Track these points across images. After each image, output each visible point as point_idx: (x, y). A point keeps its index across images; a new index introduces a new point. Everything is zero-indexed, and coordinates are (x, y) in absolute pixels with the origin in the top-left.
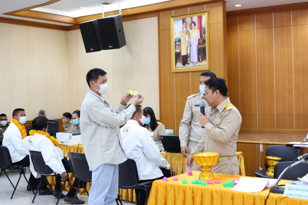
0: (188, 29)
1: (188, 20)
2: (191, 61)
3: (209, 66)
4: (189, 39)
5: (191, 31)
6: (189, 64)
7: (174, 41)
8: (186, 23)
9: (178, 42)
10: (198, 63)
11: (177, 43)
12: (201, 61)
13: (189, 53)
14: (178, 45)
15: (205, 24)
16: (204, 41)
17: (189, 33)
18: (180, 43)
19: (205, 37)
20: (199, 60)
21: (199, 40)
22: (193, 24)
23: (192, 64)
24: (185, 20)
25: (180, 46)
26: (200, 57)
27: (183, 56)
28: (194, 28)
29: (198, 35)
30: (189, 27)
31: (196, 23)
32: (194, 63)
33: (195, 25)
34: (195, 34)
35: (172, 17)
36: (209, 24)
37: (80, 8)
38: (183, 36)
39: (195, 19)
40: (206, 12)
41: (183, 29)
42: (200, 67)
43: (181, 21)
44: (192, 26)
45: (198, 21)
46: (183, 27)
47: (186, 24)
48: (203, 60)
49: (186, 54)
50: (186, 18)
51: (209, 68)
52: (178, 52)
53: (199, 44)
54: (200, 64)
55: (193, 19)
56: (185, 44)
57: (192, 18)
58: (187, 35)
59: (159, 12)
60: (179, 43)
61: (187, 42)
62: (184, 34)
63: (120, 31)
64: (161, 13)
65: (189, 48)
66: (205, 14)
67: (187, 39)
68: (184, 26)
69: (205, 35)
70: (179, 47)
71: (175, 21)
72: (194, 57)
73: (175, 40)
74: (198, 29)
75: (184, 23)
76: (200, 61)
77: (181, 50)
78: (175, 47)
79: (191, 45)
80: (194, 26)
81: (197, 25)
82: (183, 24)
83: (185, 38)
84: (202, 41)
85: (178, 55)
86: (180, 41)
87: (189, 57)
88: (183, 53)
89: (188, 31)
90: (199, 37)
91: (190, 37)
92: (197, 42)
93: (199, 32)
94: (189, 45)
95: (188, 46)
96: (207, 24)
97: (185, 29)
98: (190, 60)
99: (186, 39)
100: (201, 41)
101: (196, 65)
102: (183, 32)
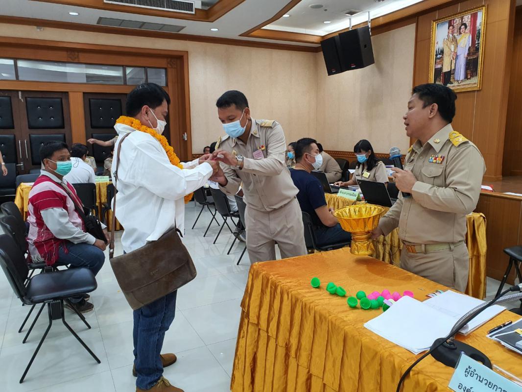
0: (455, 35)
1: (456, 22)
2: (456, 79)
3: (480, 84)
4: (455, 49)
5: (458, 38)
6: (452, 83)
7: (435, 54)
8: (453, 26)
9: (440, 54)
10: (465, 81)
11: (439, 56)
12: (470, 79)
13: (453, 68)
14: (439, 59)
15: (480, 25)
16: (477, 49)
17: (456, 40)
18: (443, 55)
19: (479, 43)
20: (466, 78)
21: (469, 48)
22: (463, 27)
23: (456, 84)
24: (452, 22)
25: (441, 59)
26: (469, 72)
27: (445, 73)
28: (465, 32)
29: (469, 42)
30: (457, 32)
31: (467, 25)
32: (459, 82)
33: (466, 27)
34: (465, 41)
35: (434, 21)
36: (486, 23)
37: (325, 22)
38: (447, 45)
39: (467, 19)
40: (484, 6)
41: (448, 36)
42: (466, 86)
43: (447, 25)
44: (461, 30)
45: (471, 21)
46: (448, 32)
47: (453, 28)
48: (472, 76)
49: (449, 70)
50: (454, 20)
51: (480, 88)
52: (439, 68)
53: (469, 54)
54: (468, 82)
55: (464, 20)
56: (449, 56)
57: (462, 18)
58: (453, 43)
59: (418, 16)
60: (441, 56)
61: (452, 53)
62: (448, 43)
63: (365, 46)
64: (420, 18)
65: (454, 61)
66: (482, 9)
67: (453, 50)
68: (450, 32)
69: (478, 40)
70: (441, 62)
71: (439, 25)
72: (460, 73)
73: (437, 52)
74: (470, 32)
75: (451, 27)
76: (468, 79)
77: (442, 65)
78: (435, 62)
79: (457, 56)
80: (464, 29)
81: (468, 28)
82: (449, 29)
83: (449, 48)
84: (474, 50)
85: (438, 72)
86: (442, 52)
87: (453, 74)
88: (446, 69)
89: (454, 37)
90: (470, 45)
91: (456, 46)
92: (467, 52)
93: (471, 37)
94: (455, 57)
95: (453, 58)
96: (484, 24)
97: (451, 35)
98: (454, 78)
99: (451, 50)
100: (472, 50)
101: (462, 84)
102: (448, 39)
